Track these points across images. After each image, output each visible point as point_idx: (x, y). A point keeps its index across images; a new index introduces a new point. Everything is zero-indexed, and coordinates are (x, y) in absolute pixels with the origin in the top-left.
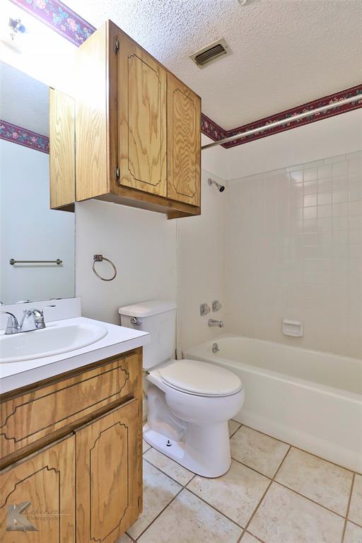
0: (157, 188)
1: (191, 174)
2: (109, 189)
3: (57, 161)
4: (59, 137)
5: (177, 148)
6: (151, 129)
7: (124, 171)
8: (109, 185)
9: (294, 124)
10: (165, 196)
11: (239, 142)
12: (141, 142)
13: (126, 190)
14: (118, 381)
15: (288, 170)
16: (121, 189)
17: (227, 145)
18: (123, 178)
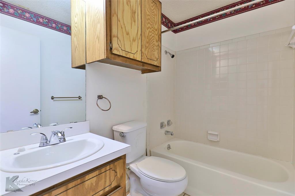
0: (135, 55)
1: (155, 47)
2: (105, 56)
3: (75, 39)
4: (76, 25)
5: (147, 31)
6: (132, 20)
7: (115, 45)
8: (105, 53)
9: (214, 19)
10: (140, 60)
11: (182, 29)
12: (125, 28)
13: (116, 56)
14: (110, 177)
15: (211, 46)
16: (113, 56)
17: (175, 31)
18: (115, 49)
